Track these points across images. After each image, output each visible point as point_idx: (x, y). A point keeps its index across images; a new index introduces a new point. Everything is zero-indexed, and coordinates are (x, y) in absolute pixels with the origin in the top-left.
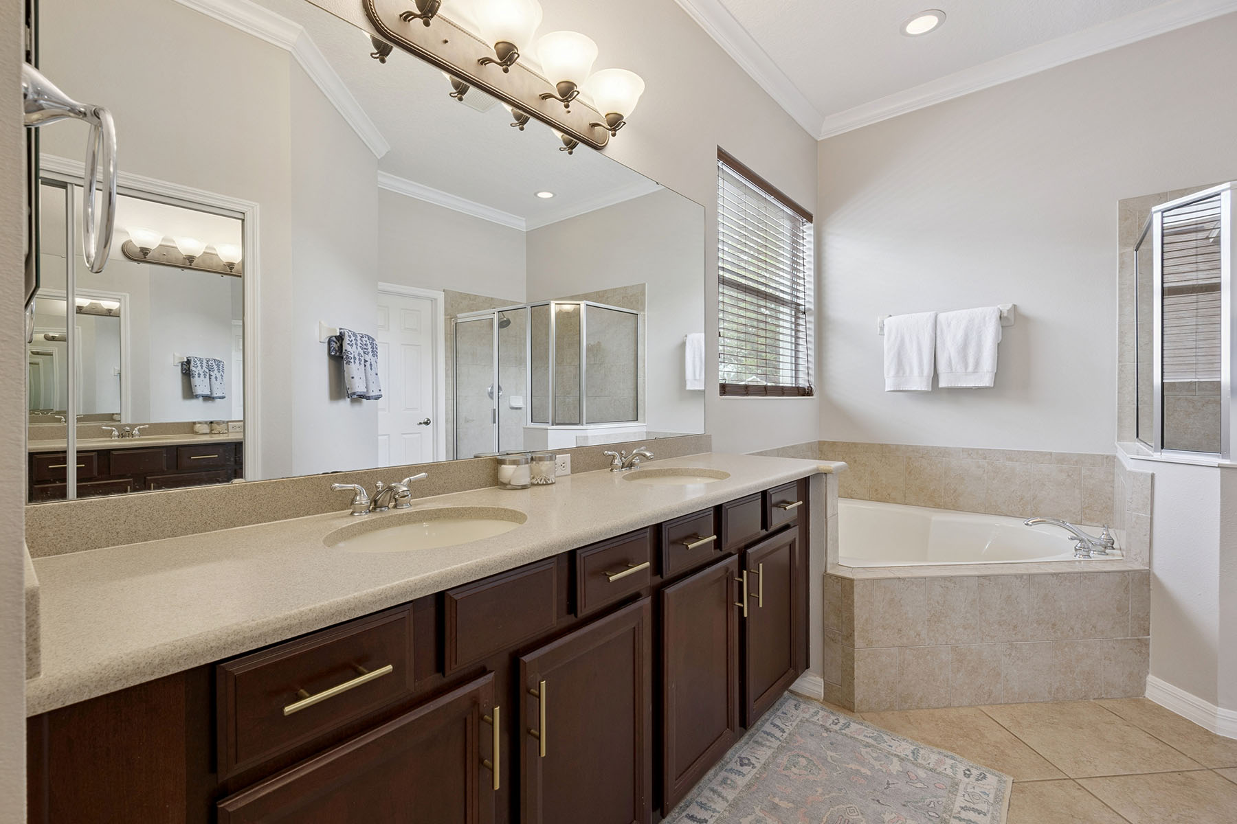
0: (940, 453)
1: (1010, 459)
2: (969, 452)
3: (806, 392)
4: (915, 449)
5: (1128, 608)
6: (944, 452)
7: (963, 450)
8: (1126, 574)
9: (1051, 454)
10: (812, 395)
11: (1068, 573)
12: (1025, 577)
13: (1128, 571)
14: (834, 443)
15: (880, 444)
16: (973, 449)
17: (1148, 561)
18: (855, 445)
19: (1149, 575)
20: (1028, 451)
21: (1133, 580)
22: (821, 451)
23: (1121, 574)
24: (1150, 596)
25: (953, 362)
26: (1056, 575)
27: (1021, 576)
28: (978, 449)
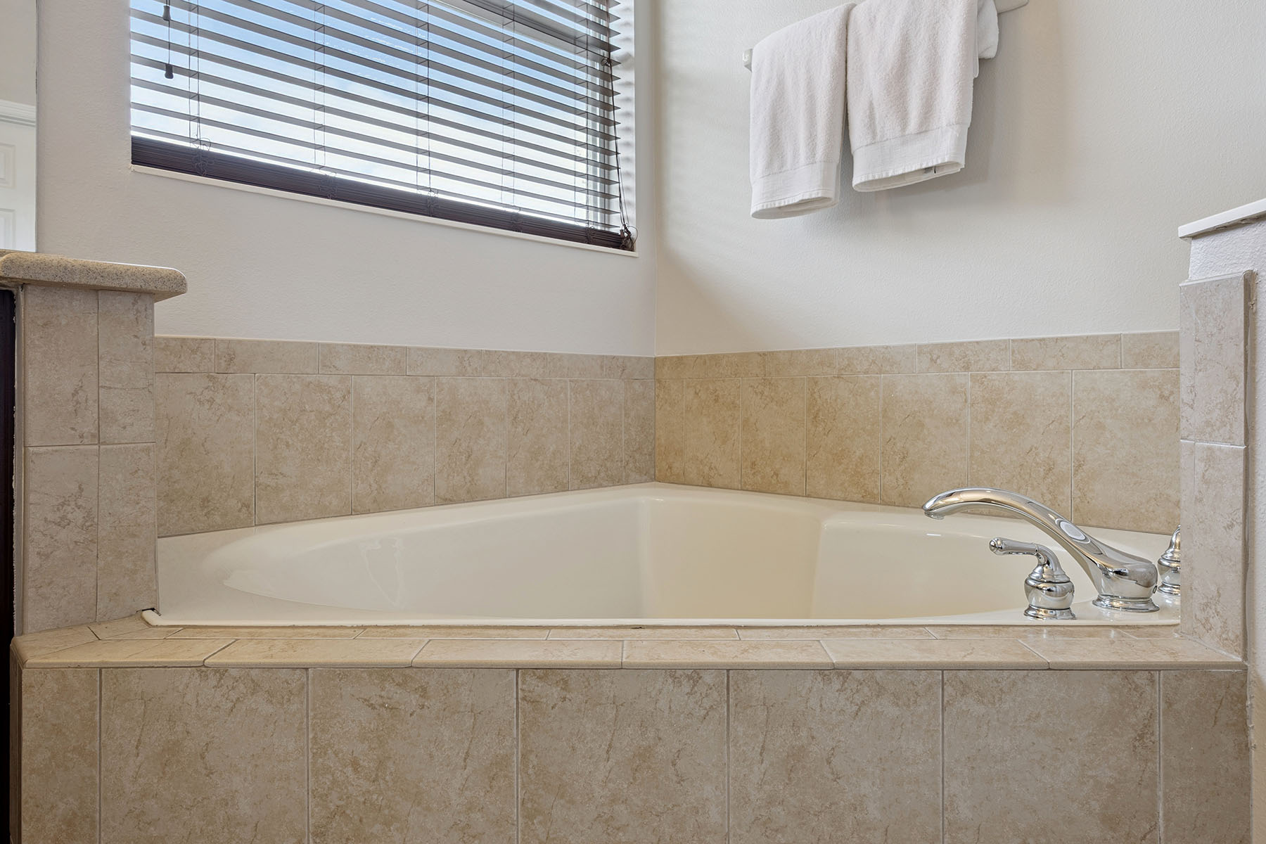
0: (874, 362)
1: (1022, 365)
2: (935, 354)
3: (622, 242)
4: (825, 357)
5: (1154, 816)
6: (882, 360)
7: (921, 350)
8: (1141, 679)
9: (1117, 339)
10: (632, 250)
11: (893, 668)
12: (708, 678)
13: (1151, 670)
14: (680, 359)
15: (759, 354)
16: (942, 346)
17: (1239, 631)
18: (715, 359)
19: (1244, 685)
20: (1062, 339)
21: (1170, 704)
22: (659, 381)
23: (1117, 679)
24: (1246, 770)
25: (877, 115)
26: (842, 672)
27: (695, 673)
28: (952, 344)
